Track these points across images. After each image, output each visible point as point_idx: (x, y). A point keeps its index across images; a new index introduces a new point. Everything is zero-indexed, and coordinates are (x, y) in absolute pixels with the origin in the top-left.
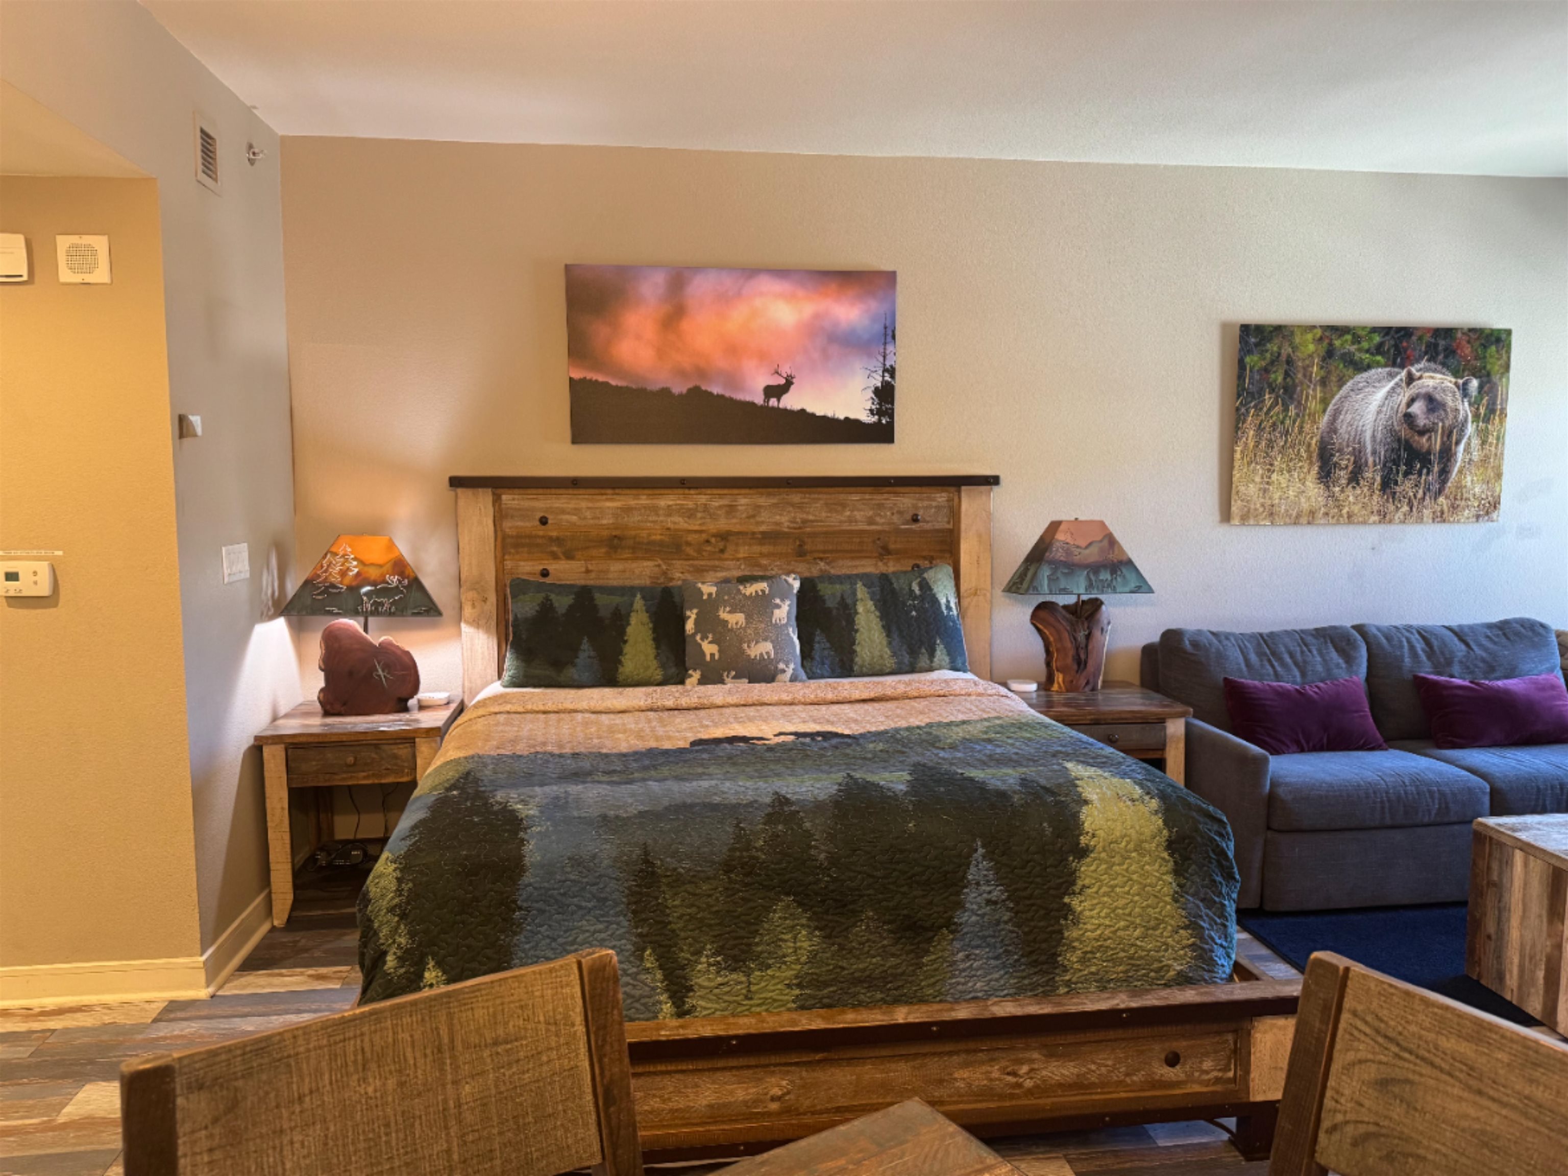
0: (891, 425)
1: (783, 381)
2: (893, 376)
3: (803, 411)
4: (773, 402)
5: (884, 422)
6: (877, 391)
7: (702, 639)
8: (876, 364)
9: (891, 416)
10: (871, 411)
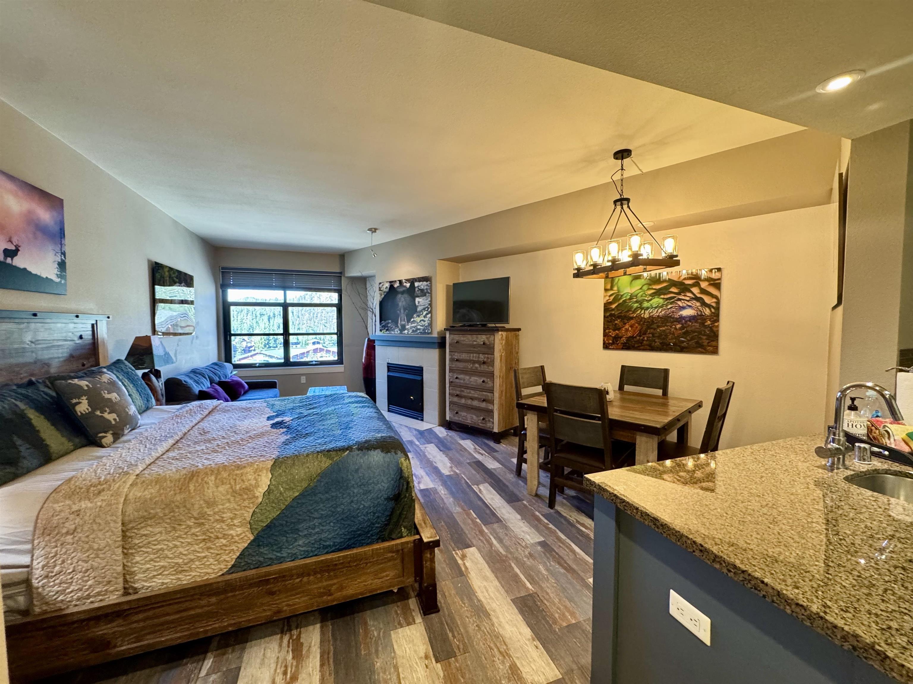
0: (65, 284)
1: (14, 248)
2: (65, 257)
3: (25, 269)
4: (9, 260)
5: (63, 282)
6: (59, 264)
8: (58, 249)
9: (66, 279)
10: (57, 275)
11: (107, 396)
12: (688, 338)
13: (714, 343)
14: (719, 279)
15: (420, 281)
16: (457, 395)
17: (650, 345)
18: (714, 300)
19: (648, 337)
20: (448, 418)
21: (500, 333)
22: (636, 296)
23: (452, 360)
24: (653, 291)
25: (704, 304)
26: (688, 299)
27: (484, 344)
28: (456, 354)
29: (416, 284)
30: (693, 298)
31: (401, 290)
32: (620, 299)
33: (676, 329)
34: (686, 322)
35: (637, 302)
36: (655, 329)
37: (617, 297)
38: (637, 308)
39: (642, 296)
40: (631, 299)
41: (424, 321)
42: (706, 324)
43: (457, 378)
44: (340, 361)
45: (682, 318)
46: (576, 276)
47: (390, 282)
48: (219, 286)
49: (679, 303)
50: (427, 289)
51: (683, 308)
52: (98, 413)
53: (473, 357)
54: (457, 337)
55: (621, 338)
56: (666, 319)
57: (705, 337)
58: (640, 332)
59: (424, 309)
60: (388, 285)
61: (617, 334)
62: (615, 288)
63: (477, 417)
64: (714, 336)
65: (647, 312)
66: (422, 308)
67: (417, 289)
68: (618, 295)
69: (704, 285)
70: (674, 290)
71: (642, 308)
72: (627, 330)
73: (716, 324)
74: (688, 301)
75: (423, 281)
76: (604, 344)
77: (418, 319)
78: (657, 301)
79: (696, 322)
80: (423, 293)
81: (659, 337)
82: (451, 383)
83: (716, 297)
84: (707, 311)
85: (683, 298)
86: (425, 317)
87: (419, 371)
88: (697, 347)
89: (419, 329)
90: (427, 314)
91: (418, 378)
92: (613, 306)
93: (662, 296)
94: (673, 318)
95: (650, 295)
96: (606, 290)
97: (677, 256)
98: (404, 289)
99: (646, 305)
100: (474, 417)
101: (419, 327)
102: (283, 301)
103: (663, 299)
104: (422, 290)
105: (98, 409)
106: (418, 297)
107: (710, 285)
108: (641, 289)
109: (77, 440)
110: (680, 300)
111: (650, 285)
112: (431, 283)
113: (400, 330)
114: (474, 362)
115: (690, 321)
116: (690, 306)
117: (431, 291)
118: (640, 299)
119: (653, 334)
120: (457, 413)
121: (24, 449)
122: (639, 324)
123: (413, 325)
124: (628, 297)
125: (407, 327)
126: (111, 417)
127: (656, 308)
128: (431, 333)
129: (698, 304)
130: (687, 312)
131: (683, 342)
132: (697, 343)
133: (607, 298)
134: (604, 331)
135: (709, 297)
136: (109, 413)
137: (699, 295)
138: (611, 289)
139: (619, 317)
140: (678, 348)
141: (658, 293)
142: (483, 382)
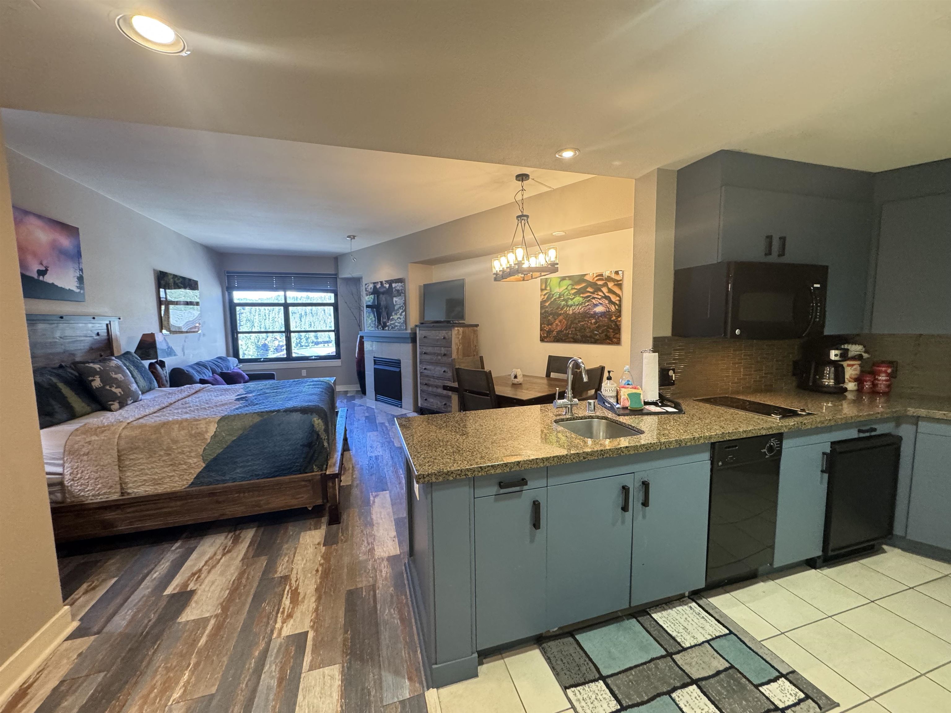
0: (84, 294)
1: (44, 269)
2: (82, 272)
3: (53, 284)
4: (41, 278)
5: (82, 292)
6: (78, 278)
7: (110, 387)
8: (77, 266)
9: (84, 290)
10: (77, 287)
11: (114, 376)
12: (600, 332)
13: (617, 336)
14: (621, 280)
15: (396, 283)
16: (426, 384)
17: (573, 338)
18: (618, 298)
19: (572, 331)
20: (419, 405)
21: (456, 328)
22: (563, 295)
23: (421, 354)
24: (575, 291)
25: (611, 302)
26: (600, 297)
27: (444, 338)
28: (424, 348)
29: (394, 285)
30: (603, 297)
31: (382, 290)
32: (552, 297)
33: (591, 323)
34: (598, 317)
35: (564, 300)
36: (577, 324)
37: (550, 296)
38: (564, 305)
39: (567, 295)
40: (560, 297)
41: (400, 319)
42: (612, 319)
43: (425, 369)
44: (338, 356)
45: (595, 313)
46: (496, 280)
47: (374, 283)
48: (225, 288)
49: (593, 301)
50: (401, 290)
51: (596, 305)
52: (108, 387)
53: (437, 350)
54: (424, 333)
55: (553, 331)
56: (586, 315)
57: (611, 331)
58: (566, 327)
59: (400, 308)
60: (371, 286)
61: (550, 329)
62: (548, 288)
63: (441, 402)
64: (617, 329)
65: (571, 309)
66: (398, 306)
67: (394, 290)
68: (550, 294)
69: (611, 285)
70: (590, 289)
71: (567, 306)
72: (557, 325)
73: (619, 319)
74: (600, 299)
75: (398, 282)
76: (541, 337)
77: (395, 317)
78: (578, 299)
79: (606, 317)
80: (399, 293)
81: (579, 331)
82: (421, 373)
83: (619, 296)
84: (613, 308)
85: (596, 296)
86: (401, 315)
87: (397, 363)
88: (606, 339)
89: (397, 326)
90: (402, 312)
91: (398, 370)
92: (547, 304)
93: (582, 295)
94: (590, 314)
95: (573, 294)
96: (542, 290)
97: (557, 264)
98: (384, 289)
99: (570, 302)
100: (439, 403)
101: (396, 324)
102: (283, 302)
103: (583, 297)
104: (398, 291)
105: (108, 385)
106: (395, 297)
107: (615, 285)
108: (566, 289)
109: (94, 406)
110: (594, 298)
111: (573, 285)
112: (405, 285)
113: (382, 327)
114: (439, 354)
115: (601, 316)
116: (601, 304)
117: (405, 291)
118: (566, 297)
119: (575, 328)
120: (426, 400)
121: (57, 407)
122: (565, 319)
123: (392, 322)
124: (558, 296)
125: (388, 324)
126: (118, 391)
127: (577, 305)
128: (406, 329)
129: (607, 302)
130: (600, 309)
131: (597, 335)
132: (606, 335)
133: (543, 297)
134: (541, 326)
135: (614, 296)
136: (116, 388)
137: (607, 294)
138: (545, 289)
139: (551, 314)
140: (593, 340)
141: (579, 292)
142: (444, 372)
